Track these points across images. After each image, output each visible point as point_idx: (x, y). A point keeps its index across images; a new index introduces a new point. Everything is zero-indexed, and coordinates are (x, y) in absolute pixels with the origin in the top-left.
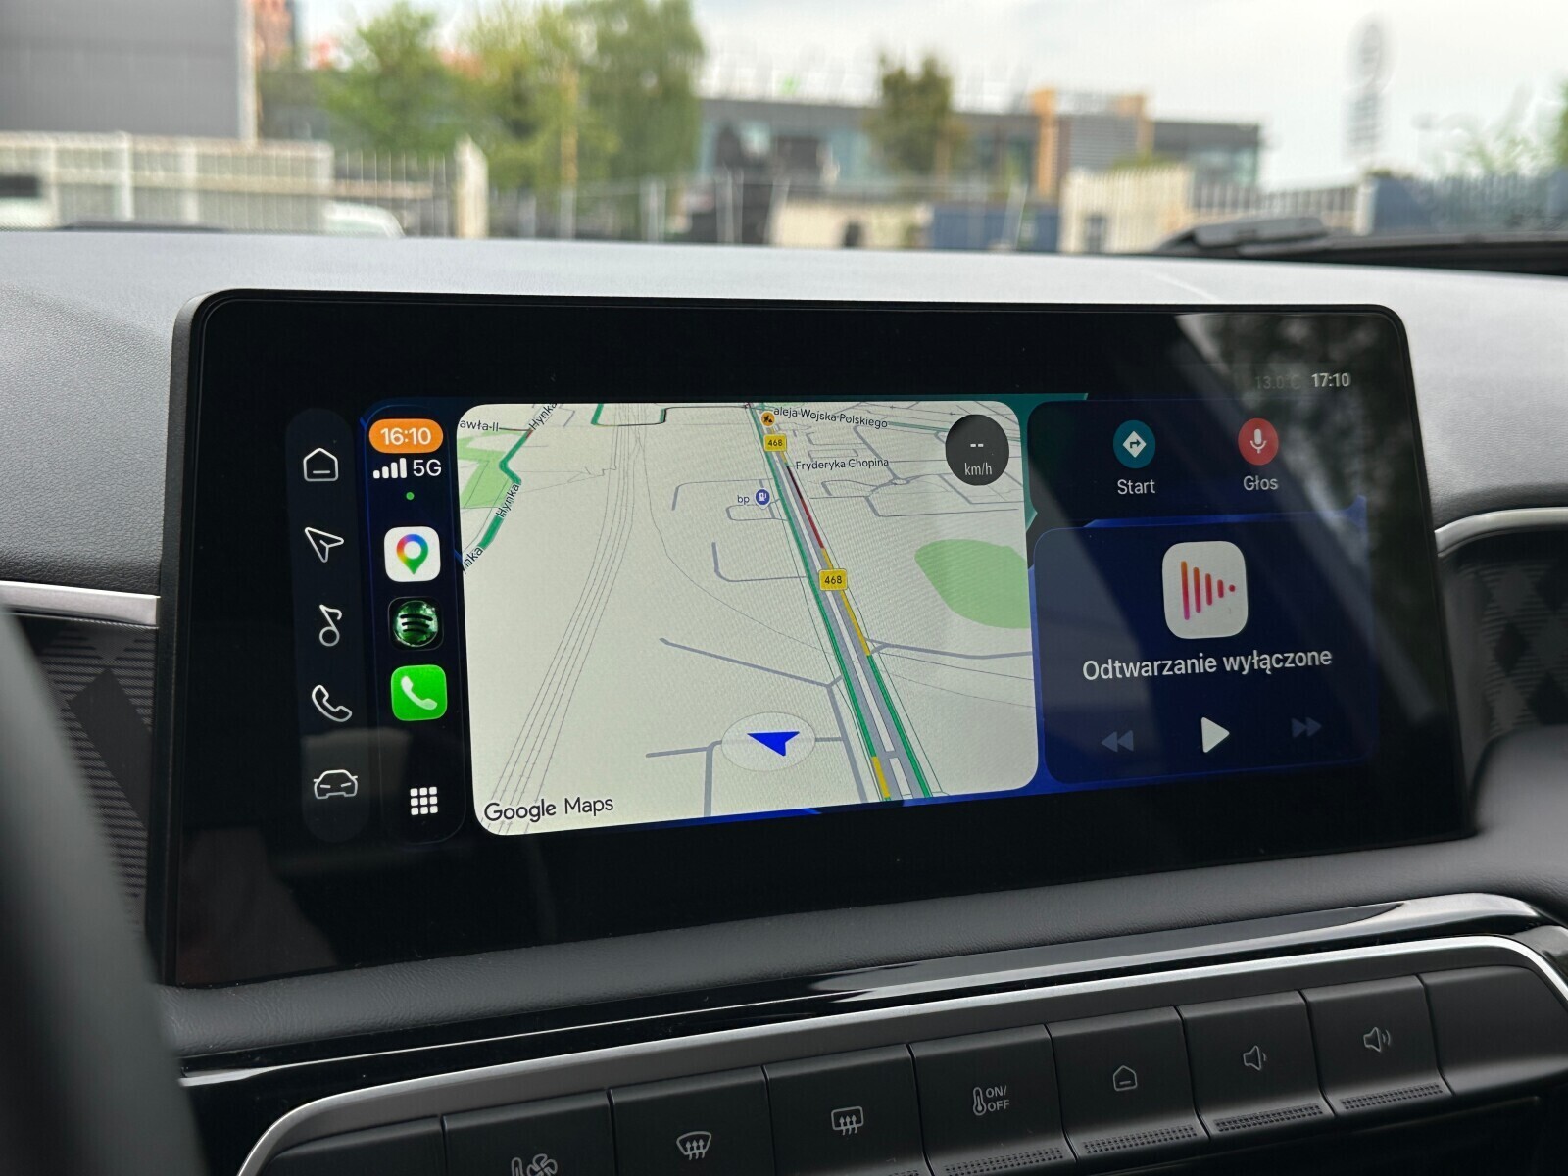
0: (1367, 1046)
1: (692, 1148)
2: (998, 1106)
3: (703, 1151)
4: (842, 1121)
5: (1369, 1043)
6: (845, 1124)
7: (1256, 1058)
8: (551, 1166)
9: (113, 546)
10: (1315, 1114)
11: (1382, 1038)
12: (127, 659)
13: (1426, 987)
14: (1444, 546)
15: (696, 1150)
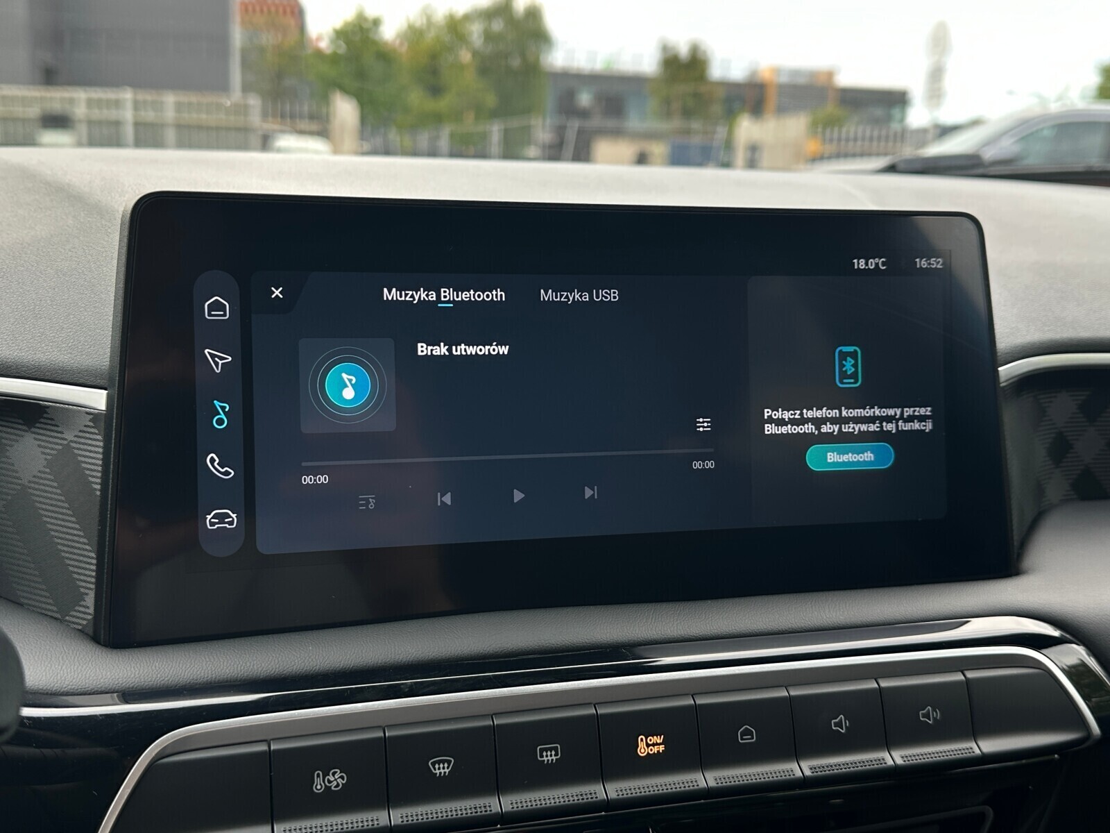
0: (922, 719)
1: (439, 769)
2: (655, 749)
3: (447, 771)
4: (545, 754)
5: (923, 717)
6: (547, 756)
7: (839, 725)
8: (342, 778)
9: (81, 356)
10: (882, 764)
11: (933, 715)
13: (966, 680)
14: (1006, 378)
15: (442, 770)
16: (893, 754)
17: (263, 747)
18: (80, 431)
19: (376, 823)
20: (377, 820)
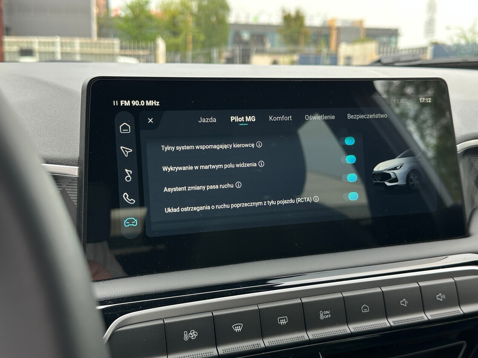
1: (237, 329)
2: (327, 316)
3: (240, 329)
4: (281, 321)
5: (438, 298)
6: (282, 322)
7: (404, 303)
8: (196, 333)
9: (65, 152)
10: (422, 319)
11: (442, 297)
12: (70, 186)
13: (455, 281)
14: (461, 149)
15: (238, 329)
16: (427, 314)
17: (161, 322)
18: (67, 185)
19: (212, 354)
20: (212, 352)
